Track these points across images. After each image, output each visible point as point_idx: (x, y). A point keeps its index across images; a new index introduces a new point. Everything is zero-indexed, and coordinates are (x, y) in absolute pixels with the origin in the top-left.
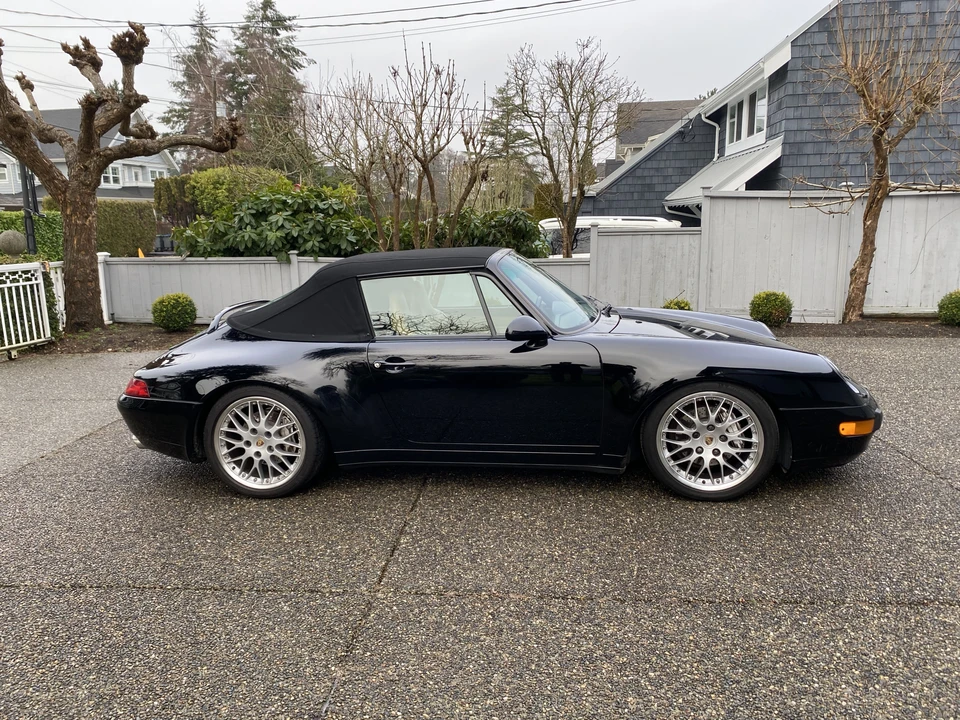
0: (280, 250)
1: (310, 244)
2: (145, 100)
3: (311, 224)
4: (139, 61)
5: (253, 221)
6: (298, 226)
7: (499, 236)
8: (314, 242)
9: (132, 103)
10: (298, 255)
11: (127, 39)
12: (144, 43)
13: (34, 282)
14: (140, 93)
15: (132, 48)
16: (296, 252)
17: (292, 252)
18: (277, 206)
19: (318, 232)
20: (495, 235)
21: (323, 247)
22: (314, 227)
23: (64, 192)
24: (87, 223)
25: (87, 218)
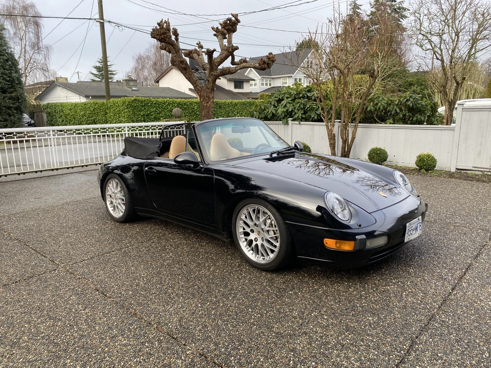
0: (283, 118)
1: (297, 115)
2: (237, 48)
3: (299, 104)
4: (234, 31)
5: (276, 103)
6: (294, 106)
7: (398, 110)
8: (299, 114)
9: (230, 50)
11: (228, 22)
12: (238, 21)
13: (181, 129)
14: (234, 45)
15: (231, 26)
16: (291, 119)
17: (290, 119)
18: (286, 96)
19: (302, 109)
20: (396, 110)
21: (304, 116)
22: (300, 106)
23: (201, 92)
24: (208, 105)
25: (208, 102)
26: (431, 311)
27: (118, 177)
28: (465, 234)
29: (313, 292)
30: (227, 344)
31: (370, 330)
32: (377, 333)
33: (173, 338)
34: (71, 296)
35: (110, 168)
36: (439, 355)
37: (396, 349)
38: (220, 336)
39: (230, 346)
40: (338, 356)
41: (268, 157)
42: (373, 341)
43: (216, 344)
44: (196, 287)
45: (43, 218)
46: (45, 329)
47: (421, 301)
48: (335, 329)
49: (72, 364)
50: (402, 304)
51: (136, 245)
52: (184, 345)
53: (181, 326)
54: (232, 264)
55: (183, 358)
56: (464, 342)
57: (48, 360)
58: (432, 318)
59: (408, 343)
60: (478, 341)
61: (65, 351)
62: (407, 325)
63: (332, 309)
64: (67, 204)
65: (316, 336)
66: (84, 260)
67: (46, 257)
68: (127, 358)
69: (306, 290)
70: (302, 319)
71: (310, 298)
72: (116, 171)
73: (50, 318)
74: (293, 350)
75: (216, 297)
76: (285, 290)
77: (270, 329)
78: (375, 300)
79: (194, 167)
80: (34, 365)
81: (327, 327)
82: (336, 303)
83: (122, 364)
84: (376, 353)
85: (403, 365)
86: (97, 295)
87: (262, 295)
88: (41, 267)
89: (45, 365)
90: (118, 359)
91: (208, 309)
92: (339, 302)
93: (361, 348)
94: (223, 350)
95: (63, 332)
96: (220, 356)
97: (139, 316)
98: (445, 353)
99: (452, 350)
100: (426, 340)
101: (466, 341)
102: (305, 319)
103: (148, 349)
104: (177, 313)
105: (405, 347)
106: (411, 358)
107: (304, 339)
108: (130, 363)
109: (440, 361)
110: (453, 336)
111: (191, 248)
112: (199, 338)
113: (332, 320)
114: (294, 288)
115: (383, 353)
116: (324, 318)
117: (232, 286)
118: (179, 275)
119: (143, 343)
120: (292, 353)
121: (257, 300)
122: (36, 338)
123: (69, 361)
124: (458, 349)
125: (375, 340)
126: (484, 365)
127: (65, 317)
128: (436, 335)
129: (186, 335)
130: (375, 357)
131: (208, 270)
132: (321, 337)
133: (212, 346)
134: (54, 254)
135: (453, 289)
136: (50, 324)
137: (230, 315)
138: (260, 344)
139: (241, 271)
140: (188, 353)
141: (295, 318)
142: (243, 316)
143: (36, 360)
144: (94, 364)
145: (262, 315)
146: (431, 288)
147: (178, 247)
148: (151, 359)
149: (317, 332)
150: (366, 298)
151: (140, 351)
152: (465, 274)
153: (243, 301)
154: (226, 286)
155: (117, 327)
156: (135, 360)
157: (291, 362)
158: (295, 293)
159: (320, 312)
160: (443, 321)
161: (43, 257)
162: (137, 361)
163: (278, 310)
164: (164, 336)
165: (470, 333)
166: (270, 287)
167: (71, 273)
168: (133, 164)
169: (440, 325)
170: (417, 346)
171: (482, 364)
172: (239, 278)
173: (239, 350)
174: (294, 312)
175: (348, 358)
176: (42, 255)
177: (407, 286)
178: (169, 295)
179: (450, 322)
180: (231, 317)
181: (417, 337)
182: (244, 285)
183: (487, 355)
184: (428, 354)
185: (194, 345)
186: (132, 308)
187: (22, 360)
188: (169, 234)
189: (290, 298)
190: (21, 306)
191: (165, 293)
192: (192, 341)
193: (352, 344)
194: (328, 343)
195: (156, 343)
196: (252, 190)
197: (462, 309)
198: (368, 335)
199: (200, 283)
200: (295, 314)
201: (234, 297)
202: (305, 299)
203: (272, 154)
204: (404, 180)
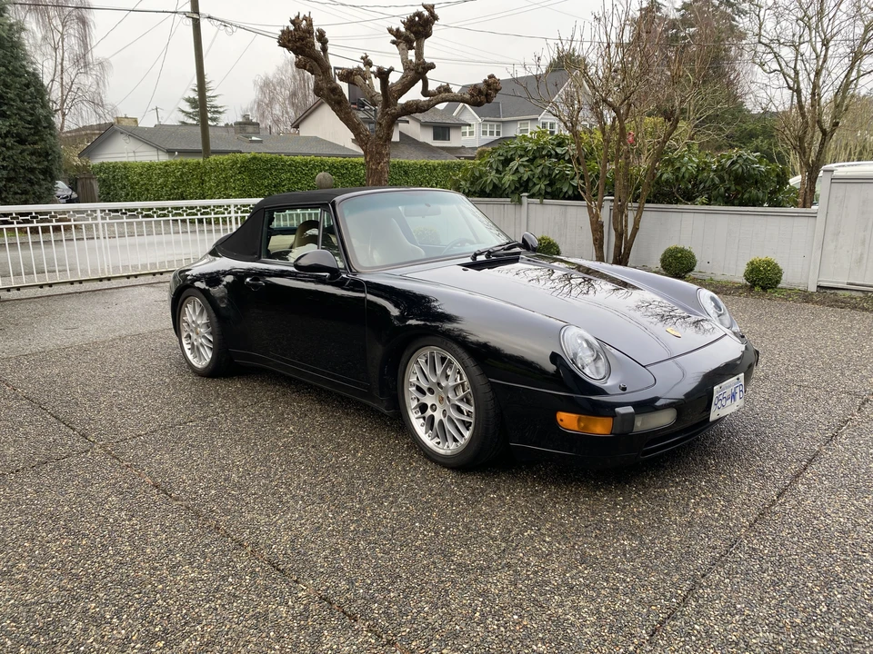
0: (513, 192)
1: (538, 186)
2: (432, 66)
3: (540, 169)
4: (428, 35)
5: (501, 166)
6: (531, 170)
7: (717, 180)
8: (542, 185)
9: (420, 70)
10: (528, 197)
11: (417, 19)
12: (434, 17)
14: (428, 61)
15: (421, 25)
16: (526, 194)
17: (524, 194)
18: (519, 152)
19: (546, 176)
20: (713, 180)
21: (549, 190)
22: (542, 171)
23: (366, 144)
24: (379, 167)
25: (378, 164)
26: (734, 531)
27: (201, 295)
28: (816, 400)
29: (532, 495)
30: (369, 582)
31: (623, 563)
32: (634, 568)
33: (278, 570)
34: (109, 496)
35: (189, 278)
36: (739, 606)
37: (663, 595)
38: (359, 567)
39: (375, 584)
40: (561, 605)
41: (469, 260)
42: (624, 581)
43: (351, 582)
44: (328, 484)
45: (76, 362)
46: (56, 551)
47: (720, 515)
48: (562, 559)
49: (98, 609)
50: (684, 519)
51: (232, 411)
52: (296, 582)
53: (293, 549)
54: (396, 445)
55: (290, 603)
56: (785, 585)
57: (58, 603)
58: (734, 543)
59: (686, 585)
60: (810, 585)
61: (88, 588)
62: (689, 555)
63: (562, 525)
64: (121, 338)
65: (527, 571)
66: (139, 436)
67: (74, 430)
68: (194, 602)
69: (520, 493)
70: (504, 540)
71: (526, 506)
72: (198, 284)
73: (69, 532)
74: (484, 594)
75: (361, 502)
76: (482, 491)
77: (447, 556)
78: (639, 512)
79: (330, 278)
80: (32, 610)
81: (547, 555)
82: (569, 515)
83: (184, 611)
84: (628, 601)
85: (672, 623)
86: (156, 496)
87: (442, 500)
88: (63, 446)
89: (52, 611)
90: (178, 603)
91: (344, 522)
92: (576, 513)
93: (603, 592)
94: (361, 591)
95: (88, 556)
96: (355, 601)
97: (223, 532)
98: (749, 603)
99: (762, 599)
100: (720, 580)
101: (788, 584)
102: (512, 541)
103: (231, 588)
104: (290, 529)
105: (679, 592)
106: (688, 610)
107: (504, 577)
108: (197, 610)
109: (737, 617)
110: (768, 575)
111: (328, 418)
112: (322, 570)
113: (559, 543)
114: (499, 489)
115: (640, 602)
116: (545, 541)
117: (392, 483)
118: (301, 463)
119: (224, 578)
120: (481, 599)
121: (431, 508)
122: (42, 565)
123: (93, 605)
124: (774, 598)
125: (628, 580)
126: (816, 627)
127: (95, 532)
128: (737, 573)
129: (301, 566)
130: (625, 608)
131: (354, 455)
132: (535, 573)
133: (343, 585)
134: (89, 424)
135: (779, 495)
136: (67, 543)
137: (382, 533)
138: (426, 583)
139: (411, 457)
140: (300, 595)
141: (494, 539)
142: (404, 535)
143: (37, 603)
144: (136, 611)
145: (437, 534)
146: (742, 493)
147: (306, 415)
148: (235, 604)
149: (528, 564)
150: (624, 507)
151: (217, 590)
152: (805, 469)
153: (408, 508)
154: (381, 483)
155: (183, 550)
156: (208, 605)
157: (478, 614)
158: (500, 498)
159: (539, 530)
160: (754, 549)
161: (68, 429)
162: (210, 607)
163: (466, 526)
164: (261, 566)
165: (800, 571)
166: (458, 486)
167: (114, 457)
168: (225, 271)
169: (747, 556)
170: (701, 591)
171: (813, 624)
172: (405, 470)
173: (389, 591)
174: (494, 529)
175: (577, 609)
176: (67, 426)
177: (700, 488)
178: (279, 498)
179: (766, 552)
180: (382, 537)
181: (703, 576)
182: (412, 481)
183: (824, 610)
184: (718, 604)
185: (311, 582)
186: (213, 518)
187: (12, 601)
188: (294, 392)
189: (490, 505)
190: (22, 512)
191: (274, 494)
192: (310, 576)
193: (587, 586)
194: (547, 583)
195: (247, 577)
196: (434, 321)
197: (790, 529)
198: (618, 571)
199: (336, 478)
200: (496, 532)
201: (392, 503)
202: (516, 508)
203: (476, 255)
204: (717, 306)
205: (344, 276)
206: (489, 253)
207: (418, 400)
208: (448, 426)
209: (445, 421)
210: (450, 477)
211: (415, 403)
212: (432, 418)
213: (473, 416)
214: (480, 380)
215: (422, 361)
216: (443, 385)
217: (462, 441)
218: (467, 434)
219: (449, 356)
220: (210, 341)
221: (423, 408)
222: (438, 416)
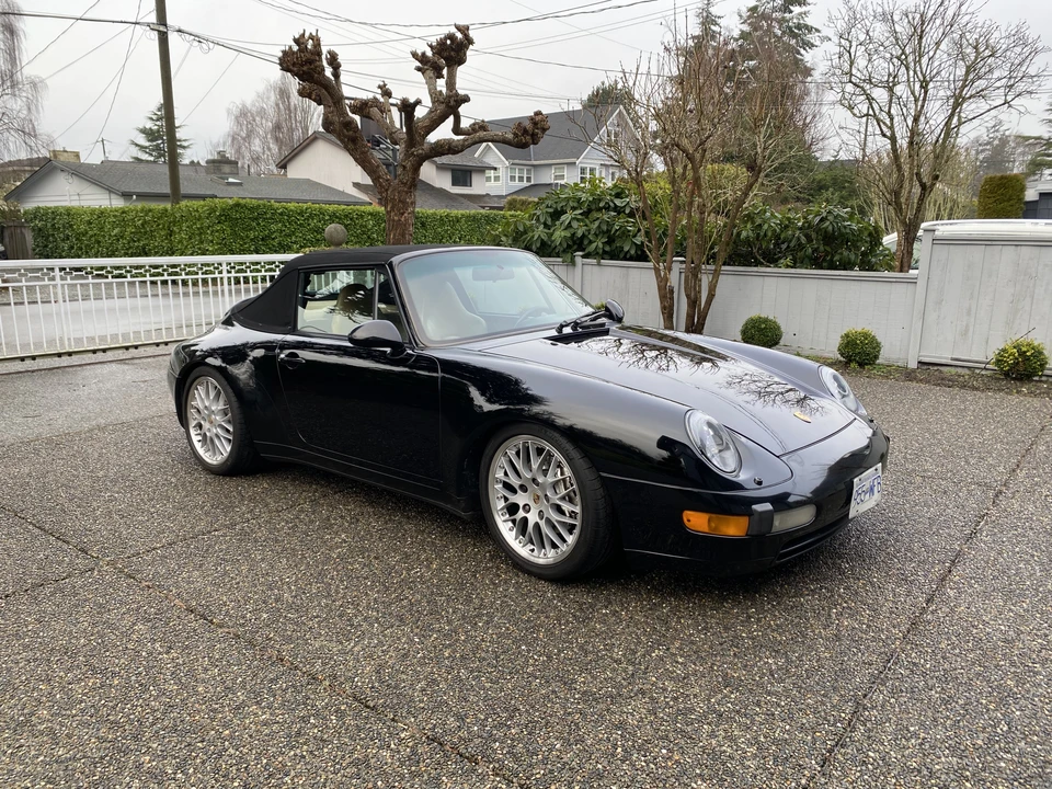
0: (565, 251)
1: (594, 245)
2: (466, 99)
3: (597, 223)
4: (461, 61)
5: (549, 220)
6: (587, 225)
8: (599, 243)
9: (452, 103)
10: (583, 257)
11: (449, 42)
12: (469, 41)
14: (461, 92)
15: (453, 50)
16: (581, 253)
17: (578, 253)
18: (571, 204)
19: (604, 233)
20: (799, 238)
21: (607, 248)
22: (599, 227)
23: (387, 190)
24: (403, 219)
25: (402, 215)
26: (889, 645)
27: (218, 374)
28: (945, 492)
29: (650, 609)
30: (483, 717)
31: (772, 684)
32: (786, 690)
33: (368, 707)
34: (134, 624)
35: (198, 353)
36: (912, 729)
37: (825, 719)
38: (466, 700)
39: (490, 720)
40: (712, 735)
41: (554, 333)
42: (779, 705)
43: (461, 718)
44: (405, 603)
45: (49, 459)
46: (84, 695)
47: (869, 626)
48: (702, 682)
49: (154, 763)
50: (829, 633)
51: (265, 516)
52: (393, 720)
53: (381, 682)
54: (476, 554)
55: (393, 746)
56: (957, 702)
57: (102, 758)
58: (890, 658)
59: (849, 708)
60: (984, 702)
61: (135, 738)
62: (844, 673)
63: (692, 643)
64: (102, 429)
65: (665, 697)
66: (154, 549)
67: (68, 543)
68: (274, 750)
69: (636, 607)
70: (633, 664)
71: (647, 623)
72: (210, 360)
73: (93, 669)
74: (621, 726)
75: (449, 622)
76: (591, 606)
77: (569, 684)
78: (777, 625)
79: (392, 354)
80: (70, 767)
81: (684, 678)
82: (699, 631)
83: (265, 761)
84: (787, 727)
85: (843, 751)
86: (195, 623)
87: (546, 617)
88: (60, 563)
89: (95, 767)
90: (254, 752)
91: (435, 647)
92: (704, 628)
93: (757, 718)
94: (476, 728)
95: (125, 700)
96: (471, 740)
97: (289, 664)
98: (922, 724)
99: (935, 720)
100: (885, 701)
101: (961, 702)
102: (640, 664)
103: (316, 731)
104: (371, 656)
105: (843, 715)
106: (857, 735)
107: (640, 706)
108: (280, 759)
109: (913, 741)
110: (936, 692)
111: (386, 523)
112: (422, 705)
113: (695, 664)
114: (610, 603)
115: (802, 728)
116: (677, 662)
117: (482, 599)
118: (365, 579)
119: (304, 719)
120: (620, 733)
121: (536, 628)
122: (68, 712)
123: (148, 758)
124: (948, 718)
125: (783, 703)
126: (1000, 748)
127: (127, 668)
128: (902, 691)
129: (395, 701)
130: (786, 736)
131: (428, 567)
132: (676, 699)
133: (452, 722)
134: (86, 536)
135: (928, 601)
136: (95, 683)
137: (484, 659)
138: (551, 716)
139: (498, 569)
140: (403, 736)
141: (618, 662)
142: (510, 660)
143: (74, 759)
144: (203, 762)
145: (550, 658)
146: (887, 600)
147: (358, 520)
148: (326, 750)
149: (665, 690)
150: (759, 620)
151: (299, 734)
152: (950, 571)
153: (508, 629)
154: (469, 601)
155: (244, 687)
156: (292, 753)
157: (619, 750)
158: (614, 613)
159: (668, 649)
160: (914, 664)
161: (60, 543)
162: (295, 755)
163: (581, 648)
164: (347, 703)
165: (969, 686)
166: (561, 601)
167: (130, 576)
168: (255, 344)
169: (908, 672)
170: (867, 713)
171: (997, 746)
172: (494, 584)
173: (509, 727)
174: (616, 650)
175: (733, 739)
176: (57, 538)
177: (839, 596)
178: (348, 620)
179: (928, 666)
180: (485, 663)
181: (865, 696)
182: (505, 596)
183: (1005, 729)
184: (889, 727)
185: (413, 720)
186: (272, 647)
187: (42, 758)
188: (335, 493)
189: (604, 622)
190: (26, 647)
191: (340, 616)
192: (409, 712)
193: (738, 712)
194: (692, 710)
195: (333, 717)
196: (518, 404)
197: (948, 639)
198: (769, 693)
199: (413, 595)
200: (618, 653)
201: (487, 623)
202: (636, 625)
203: (562, 326)
204: (841, 386)
205: (410, 352)
206: (576, 325)
207: (506, 499)
208: (545, 530)
209: (542, 524)
210: (550, 591)
211: (501, 504)
212: (525, 520)
213: (579, 517)
214: (588, 475)
215: (512, 453)
216: (540, 480)
217: (564, 548)
218: (571, 539)
219: (548, 447)
220: (228, 431)
221: (512, 509)
222: (533, 518)
